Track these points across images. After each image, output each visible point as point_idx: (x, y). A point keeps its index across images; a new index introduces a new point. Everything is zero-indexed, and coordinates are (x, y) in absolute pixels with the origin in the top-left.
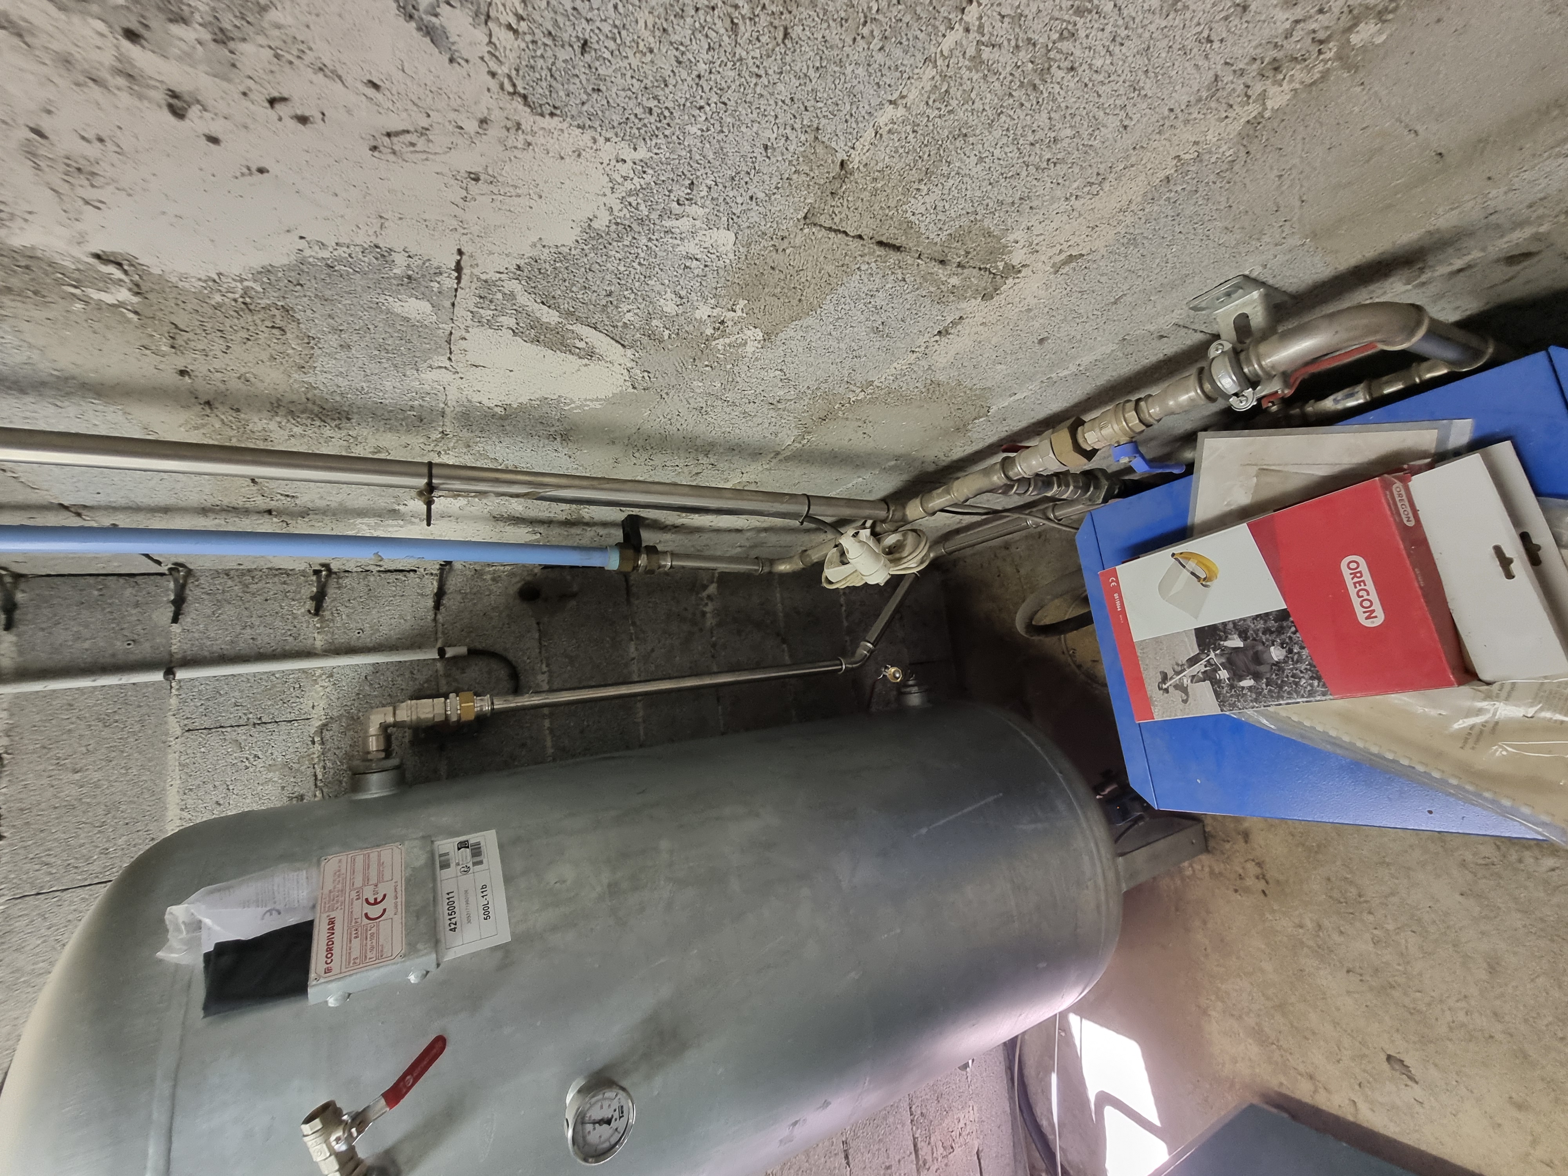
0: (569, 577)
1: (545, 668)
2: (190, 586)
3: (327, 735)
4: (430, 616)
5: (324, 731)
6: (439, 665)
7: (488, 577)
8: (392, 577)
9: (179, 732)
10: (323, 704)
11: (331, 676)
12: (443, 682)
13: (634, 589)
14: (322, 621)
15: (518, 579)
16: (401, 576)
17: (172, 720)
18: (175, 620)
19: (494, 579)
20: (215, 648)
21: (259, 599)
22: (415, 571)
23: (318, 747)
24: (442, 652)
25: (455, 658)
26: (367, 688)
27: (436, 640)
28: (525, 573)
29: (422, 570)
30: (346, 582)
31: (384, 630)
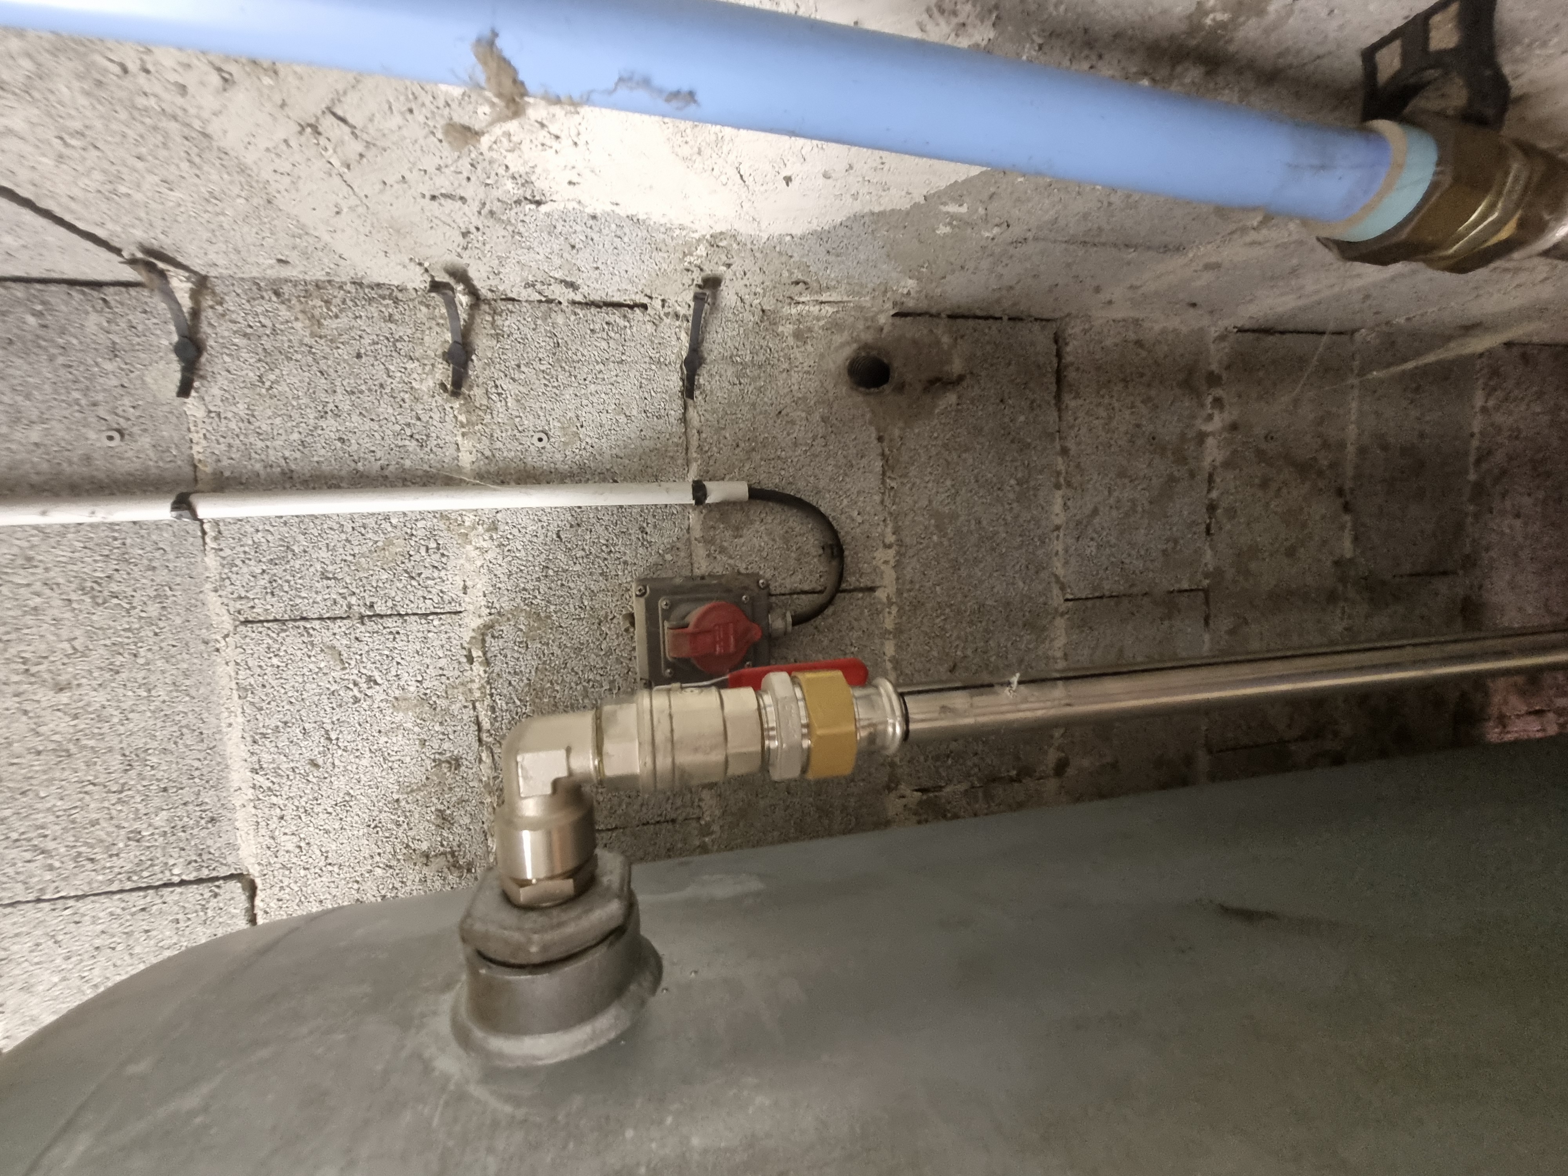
0: (946, 340)
1: (891, 539)
2: (208, 315)
3: (494, 645)
4: (675, 410)
5: (488, 639)
6: (694, 518)
7: (787, 329)
8: (599, 317)
9: (228, 624)
10: (481, 584)
11: (494, 527)
12: (700, 551)
13: (1071, 375)
14: (470, 407)
15: (845, 336)
16: (615, 317)
17: (212, 598)
18: (185, 390)
19: (798, 335)
20: (273, 456)
21: (344, 352)
22: (644, 307)
23: (478, 669)
24: (699, 491)
25: (725, 507)
26: (561, 556)
27: (688, 463)
28: (861, 325)
29: (657, 304)
30: (508, 323)
31: (589, 435)
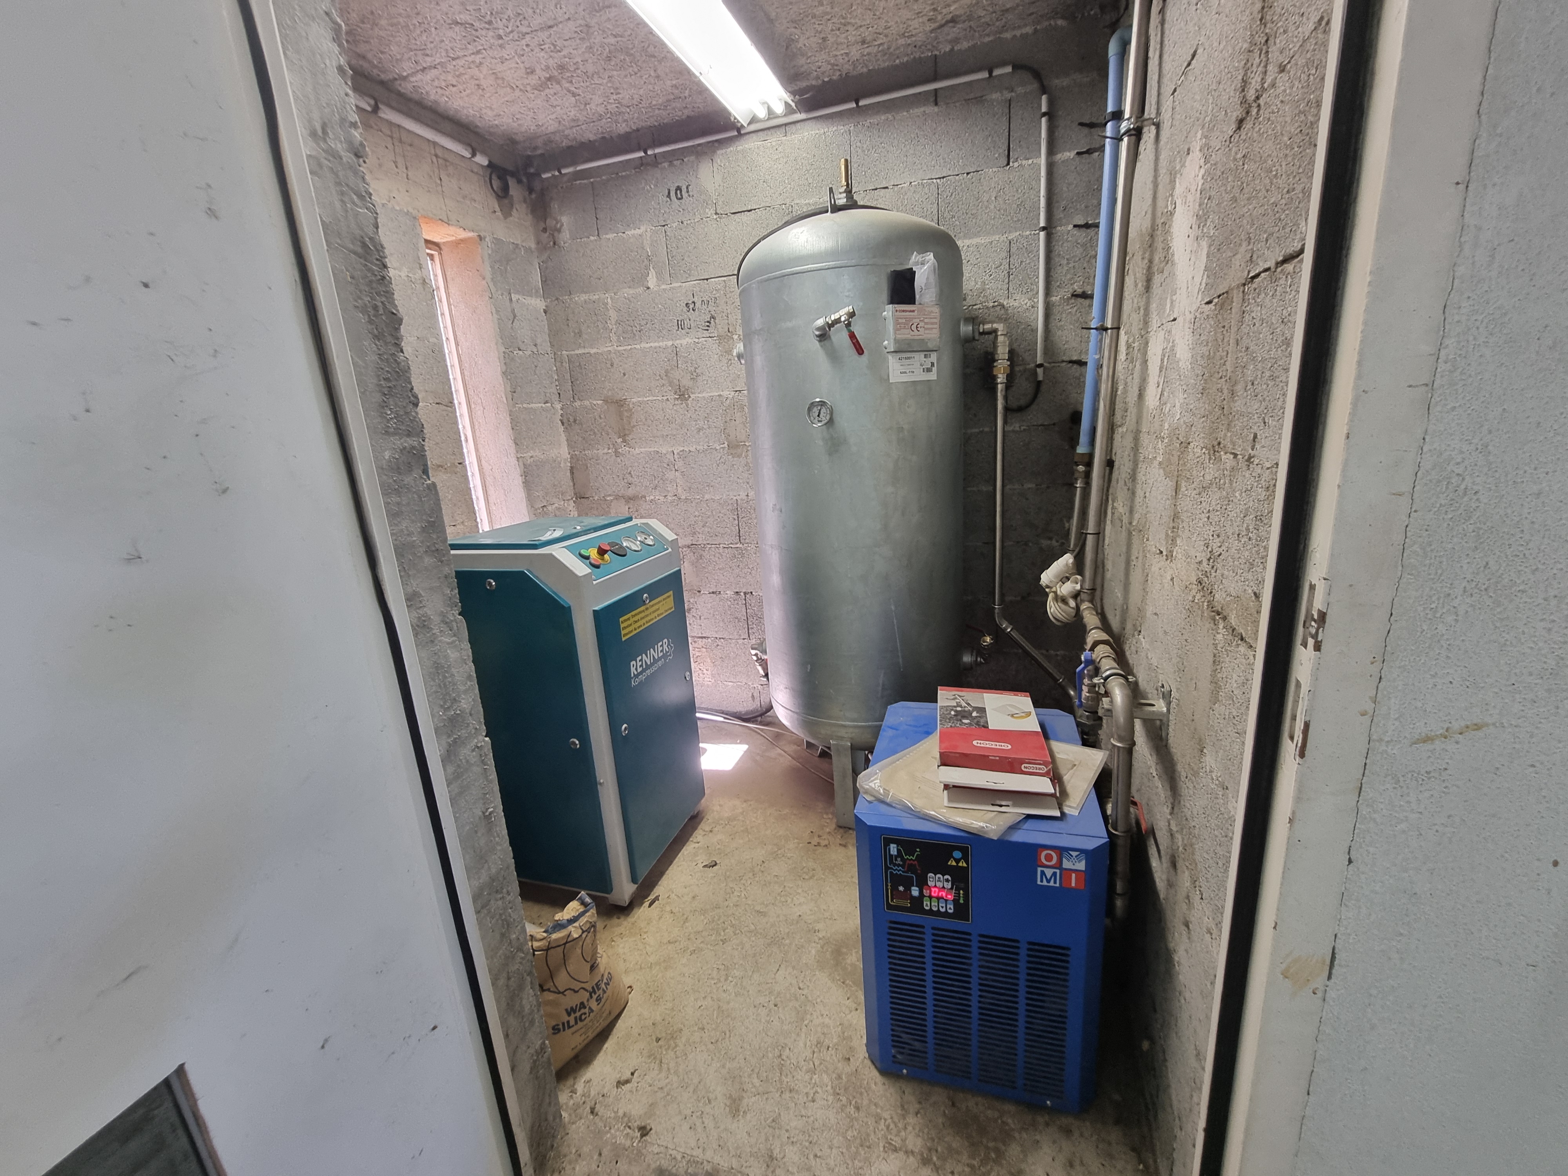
1: (1022, 428)
3: (998, 308)
4: (1065, 358)
5: (1000, 307)
6: (1032, 365)
9: (1009, 238)
10: (1016, 304)
11: (1033, 307)
12: (1021, 368)
14: (1068, 299)
17: (1018, 233)
18: (1075, 226)
20: (1056, 247)
21: (1085, 265)
23: (992, 304)
24: (1040, 366)
25: (1035, 374)
26: (1023, 326)
27: (1049, 363)
31: (1059, 333)
